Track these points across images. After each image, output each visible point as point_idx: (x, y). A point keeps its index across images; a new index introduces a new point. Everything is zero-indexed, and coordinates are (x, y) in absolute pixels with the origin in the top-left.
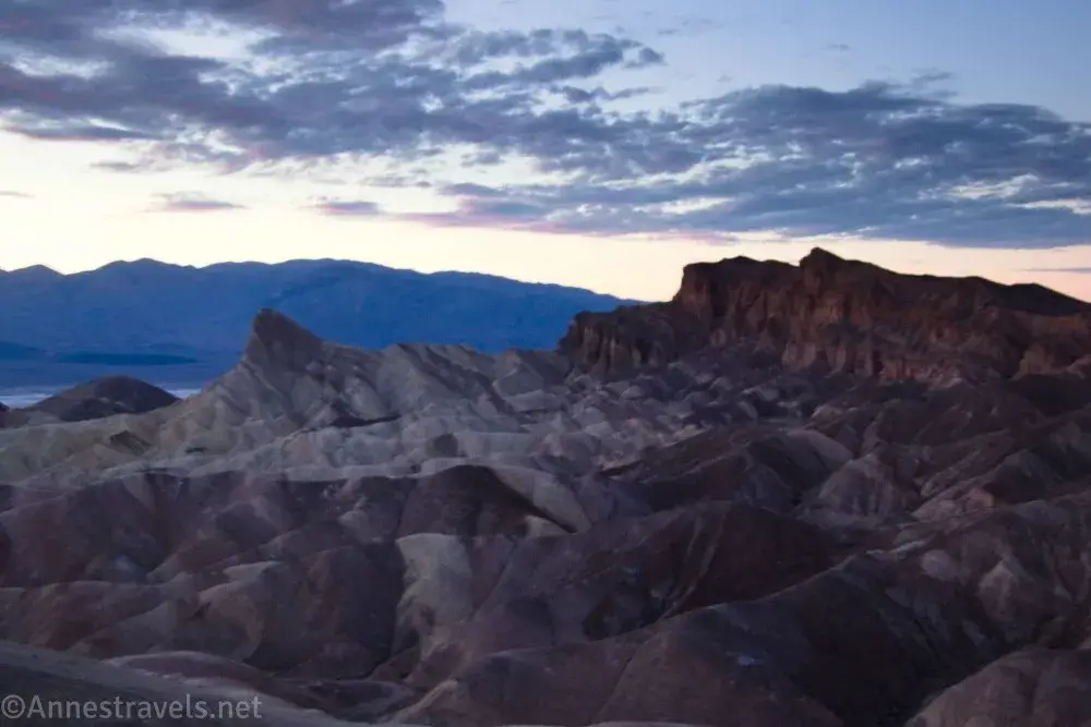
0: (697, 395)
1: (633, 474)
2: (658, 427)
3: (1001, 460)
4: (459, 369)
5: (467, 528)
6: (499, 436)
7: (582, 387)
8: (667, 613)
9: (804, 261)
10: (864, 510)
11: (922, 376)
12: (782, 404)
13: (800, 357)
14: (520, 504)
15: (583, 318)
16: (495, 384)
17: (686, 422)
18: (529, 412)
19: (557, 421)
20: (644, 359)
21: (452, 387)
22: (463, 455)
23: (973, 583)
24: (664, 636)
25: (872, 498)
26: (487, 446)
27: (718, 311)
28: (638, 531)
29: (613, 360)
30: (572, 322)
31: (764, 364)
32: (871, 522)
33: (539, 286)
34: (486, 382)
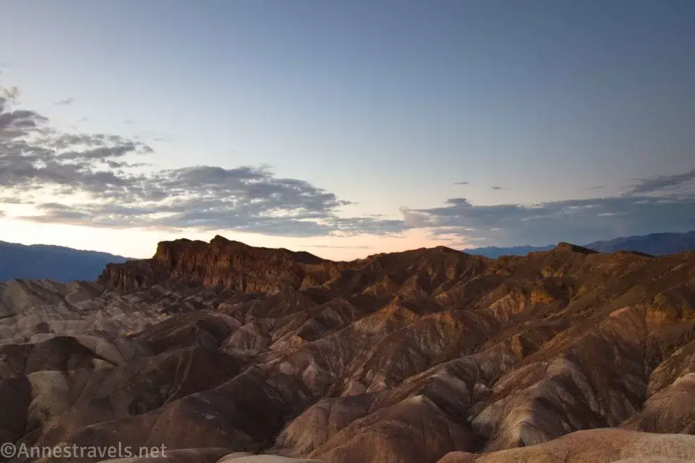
0: (166, 300)
1: (142, 336)
2: (149, 315)
3: (303, 322)
4: (47, 291)
5: (63, 367)
6: (70, 322)
7: (110, 298)
8: (168, 400)
9: (212, 241)
10: (249, 347)
11: (263, 290)
12: (204, 303)
13: (212, 282)
14: (89, 353)
15: (110, 266)
16: (66, 297)
17: (163, 312)
18: (85, 310)
19: (99, 314)
20: (140, 284)
21: (44, 300)
22: (53, 332)
23: (300, 375)
24: (171, 410)
25: (252, 342)
26: (65, 327)
27: (174, 262)
28: (152, 363)
29: (125, 285)
30: (105, 268)
31: (195, 286)
32: (254, 352)
33: (85, 252)
34: (62, 297)
